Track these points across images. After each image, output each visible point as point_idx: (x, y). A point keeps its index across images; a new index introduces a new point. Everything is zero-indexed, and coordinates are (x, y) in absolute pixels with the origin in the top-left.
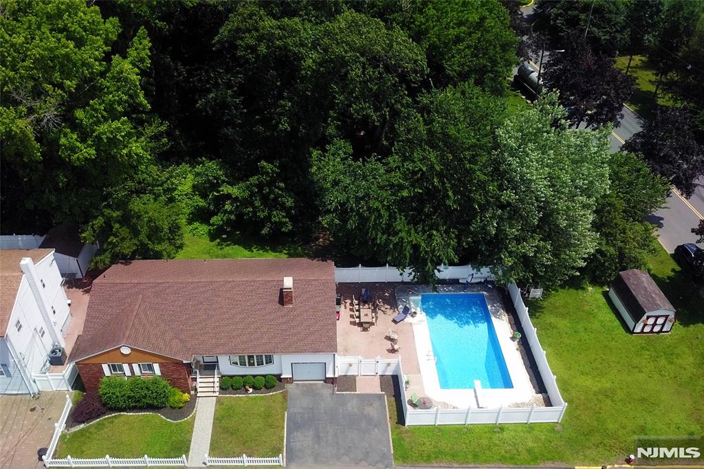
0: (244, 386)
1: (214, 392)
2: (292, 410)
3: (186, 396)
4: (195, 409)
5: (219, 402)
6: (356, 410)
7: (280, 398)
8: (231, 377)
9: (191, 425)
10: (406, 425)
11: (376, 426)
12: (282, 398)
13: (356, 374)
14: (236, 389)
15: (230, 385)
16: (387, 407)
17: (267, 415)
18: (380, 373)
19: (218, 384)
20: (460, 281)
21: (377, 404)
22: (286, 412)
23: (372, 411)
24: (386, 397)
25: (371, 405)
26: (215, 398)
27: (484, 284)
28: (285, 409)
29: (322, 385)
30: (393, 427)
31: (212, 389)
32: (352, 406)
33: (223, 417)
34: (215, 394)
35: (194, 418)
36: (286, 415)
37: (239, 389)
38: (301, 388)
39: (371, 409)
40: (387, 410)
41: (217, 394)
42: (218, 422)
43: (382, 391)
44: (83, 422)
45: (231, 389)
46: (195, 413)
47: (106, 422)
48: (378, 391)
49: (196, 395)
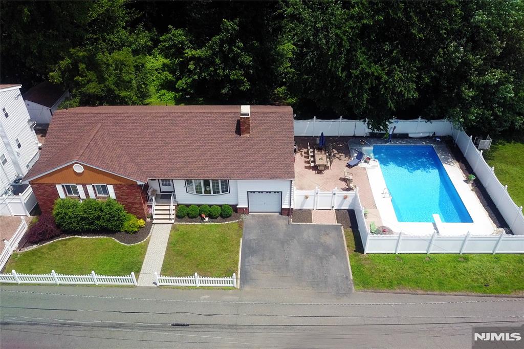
0: (200, 215)
1: (170, 219)
2: (247, 237)
3: (141, 222)
4: (149, 235)
5: (174, 228)
6: (312, 239)
7: (236, 227)
8: (188, 206)
9: (144, 248)
10: (365, 253)
11: (333, 253)
12: (237, 226)
13: (312, 208)
14: (192, 217)
15: (185, 213)
16: (344, 237)
17: (222, 241)
18: (336, 207)
19: (174, 212)
20: (410, 135)
21: (333, 234)
22: (241, 239)
23: (329, 240)
24: (342, 228)
25: (327, 234)
26: (170, 225)
27: (432, 138)
28: (241, 236)
29: (278, 217)
30: (352, 254)
31: (167, 217)
32: (308, 235)
33: (177, 242)
34: (170, 222)
35: (148, 242)
36: (241, 241)
37: (195, 218)
38: (257, 219)
39: (328, 238)
40: (345, 239)
41: (173, 221)
42: (172, 245)
43: (338, 223)
44: (36, 243)
45: (187, 217)
46: (150, 238)
47: (59, 244)
48: (334, 222)
49: (151, 222)
